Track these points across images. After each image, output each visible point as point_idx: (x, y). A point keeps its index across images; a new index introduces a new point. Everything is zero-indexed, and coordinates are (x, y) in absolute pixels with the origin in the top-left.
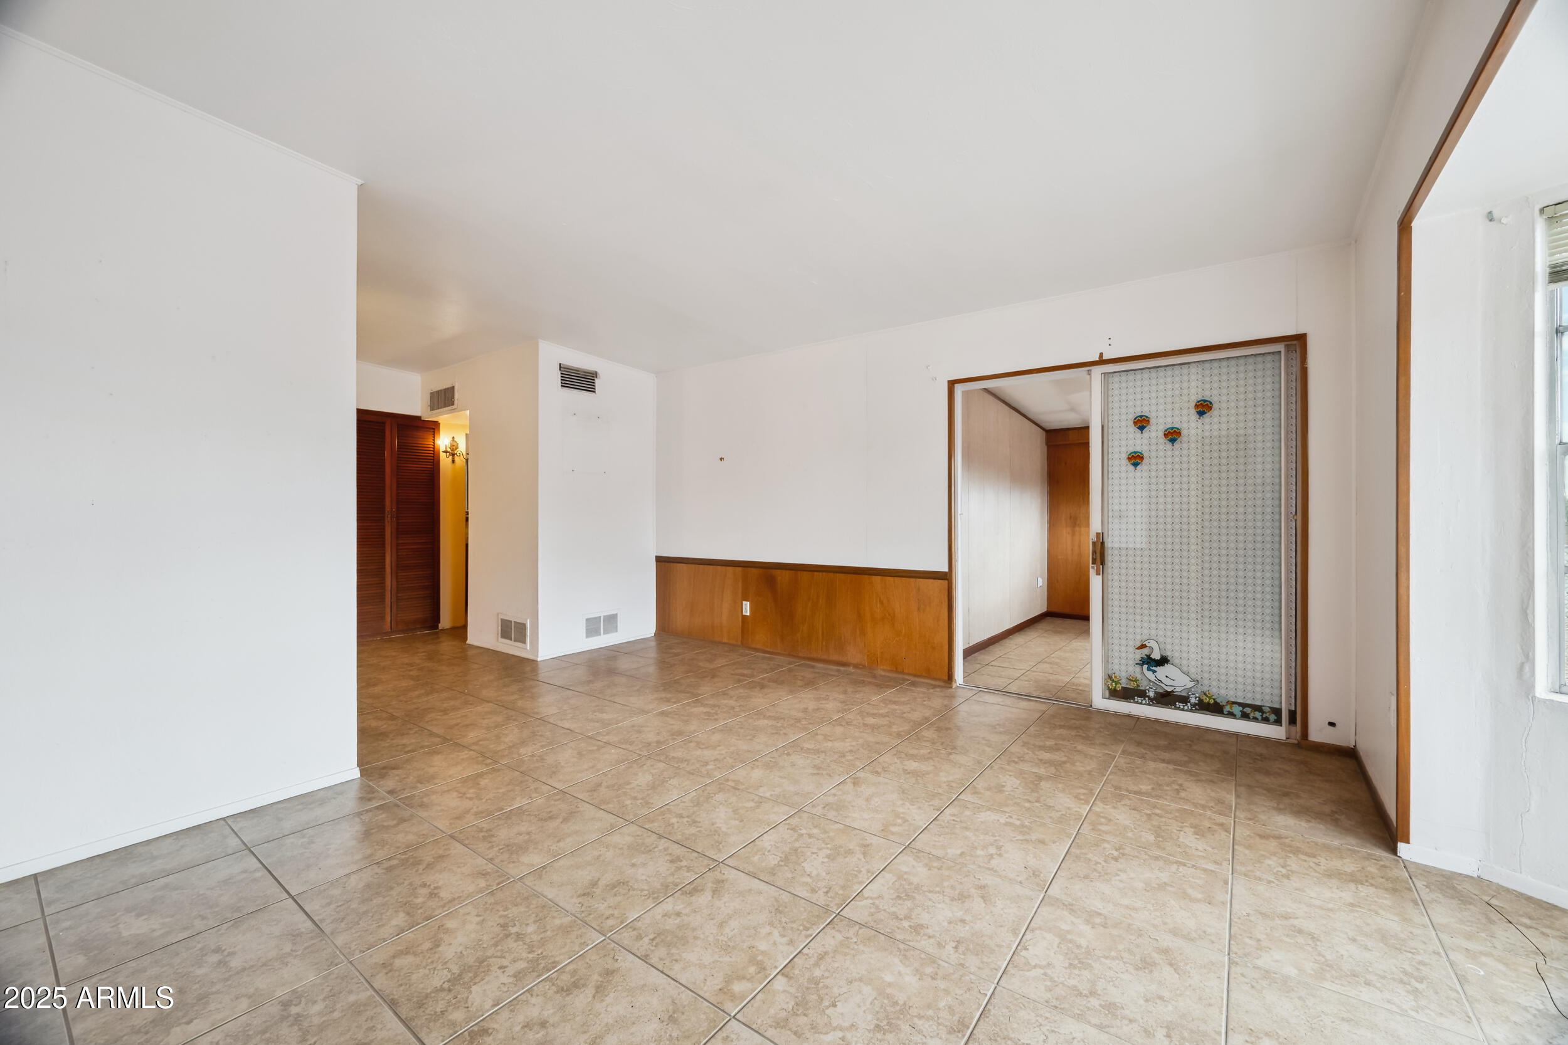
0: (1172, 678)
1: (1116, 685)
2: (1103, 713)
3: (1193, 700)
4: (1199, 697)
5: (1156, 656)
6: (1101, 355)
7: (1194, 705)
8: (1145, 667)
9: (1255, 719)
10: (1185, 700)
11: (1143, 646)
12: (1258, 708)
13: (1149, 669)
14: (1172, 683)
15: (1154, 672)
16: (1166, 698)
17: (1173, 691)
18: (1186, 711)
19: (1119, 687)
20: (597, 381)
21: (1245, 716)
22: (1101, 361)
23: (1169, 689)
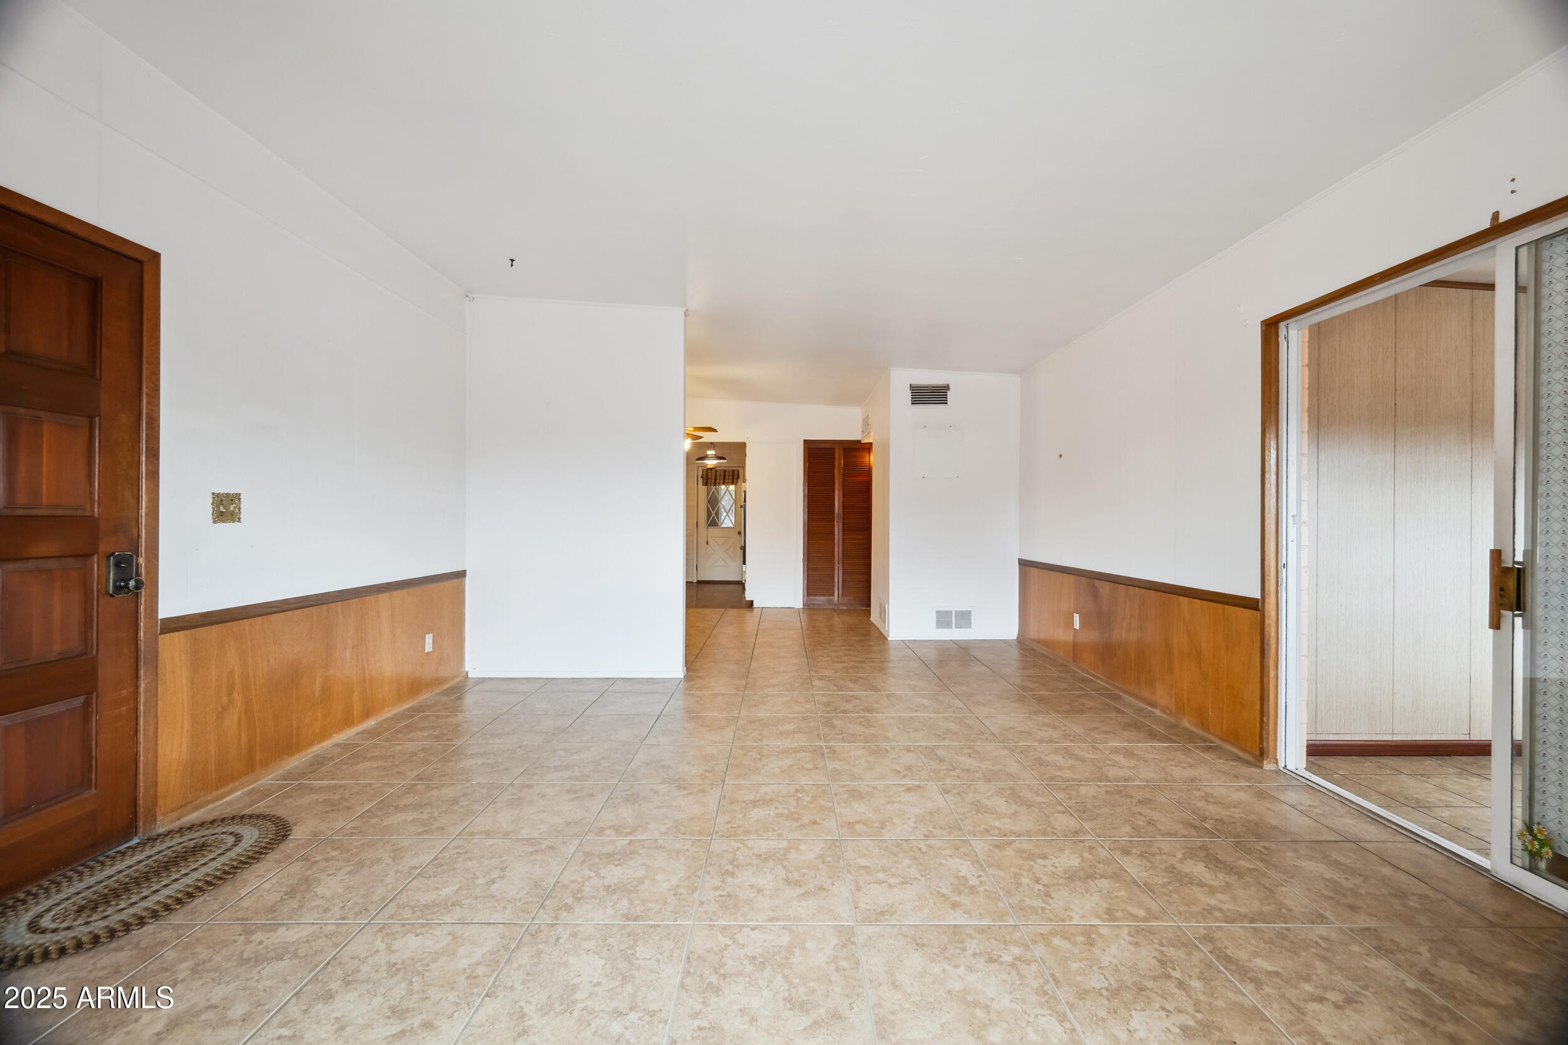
20: (949, 393)
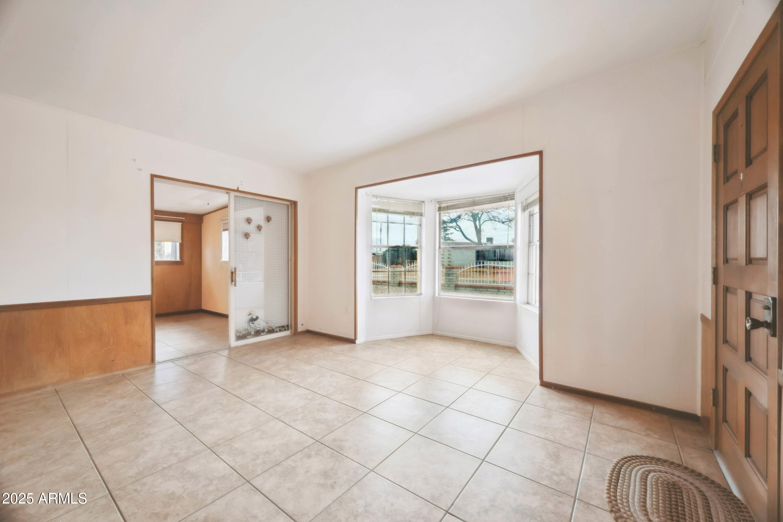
0: (260, 324)
1: (240, 334)
2: (236, 348)
3: (266, 330)
4: (268, 329)
5: (254, 317)
6: (238, 188)
7: (266, 332)
8: (251, 322)
9: (283, 331)
10: (263, 331)
11: (250, 314)
12: (283, 327)
13: (252, 323)
14: (260, 326)
15: (254, 323)
16: (258, 333)
17: (260, 329)
18: (264, 335)
19: (241, 335)
21: (280, 331)
22: (237, 191)
23: (258, 329)
